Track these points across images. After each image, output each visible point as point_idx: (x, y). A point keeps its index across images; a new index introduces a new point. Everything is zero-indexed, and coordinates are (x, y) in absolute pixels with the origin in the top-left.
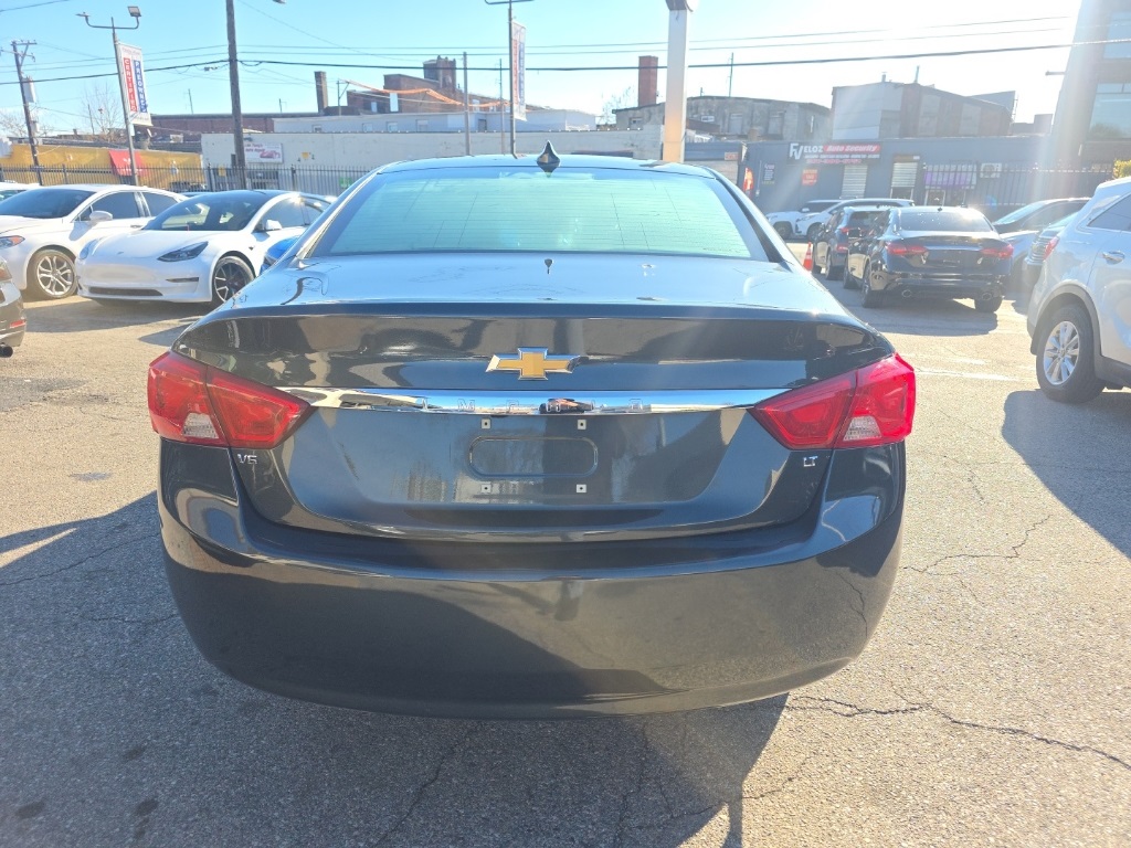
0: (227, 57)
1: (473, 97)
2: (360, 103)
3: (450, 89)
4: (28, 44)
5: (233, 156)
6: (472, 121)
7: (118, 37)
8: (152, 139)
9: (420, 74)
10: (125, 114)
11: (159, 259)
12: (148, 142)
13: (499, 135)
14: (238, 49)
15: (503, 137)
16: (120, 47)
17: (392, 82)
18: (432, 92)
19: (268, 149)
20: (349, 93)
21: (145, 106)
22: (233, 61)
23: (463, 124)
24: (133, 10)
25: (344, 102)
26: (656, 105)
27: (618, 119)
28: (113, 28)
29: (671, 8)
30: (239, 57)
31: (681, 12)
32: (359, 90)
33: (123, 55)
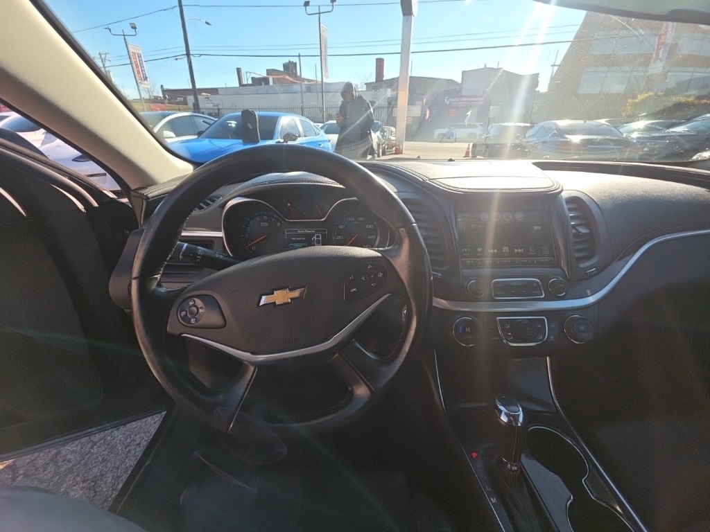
0: (185, 53)
1: (304, 80)
2: (257, 81)
3: (294, 75)
4: (106, 54)
5: (194, 104)
6: (304, 88)
7: (127, 40)
8: (168, 100)
9: (281, 69)
10: (137, 82)
11: (74, 160)
12: (167, 101)
13: (316, 94)
14: (190, 49)
15: (318, 95)
16: (129, 46)
17: (269, 72)
18: (287, 77)
19: (216, 103)
20: (252, 78)
21: (146, 78)
22: (188, 54)
23: (300, 90)
24: (133, 25)
25: (250, 82)
26: (383, 81)
27: (367, 88)
28: (124, 35)
29: (404, 15)
30: (191, 52)
31: (410, 16)
32: (257, 76)
33: (131, 50)
